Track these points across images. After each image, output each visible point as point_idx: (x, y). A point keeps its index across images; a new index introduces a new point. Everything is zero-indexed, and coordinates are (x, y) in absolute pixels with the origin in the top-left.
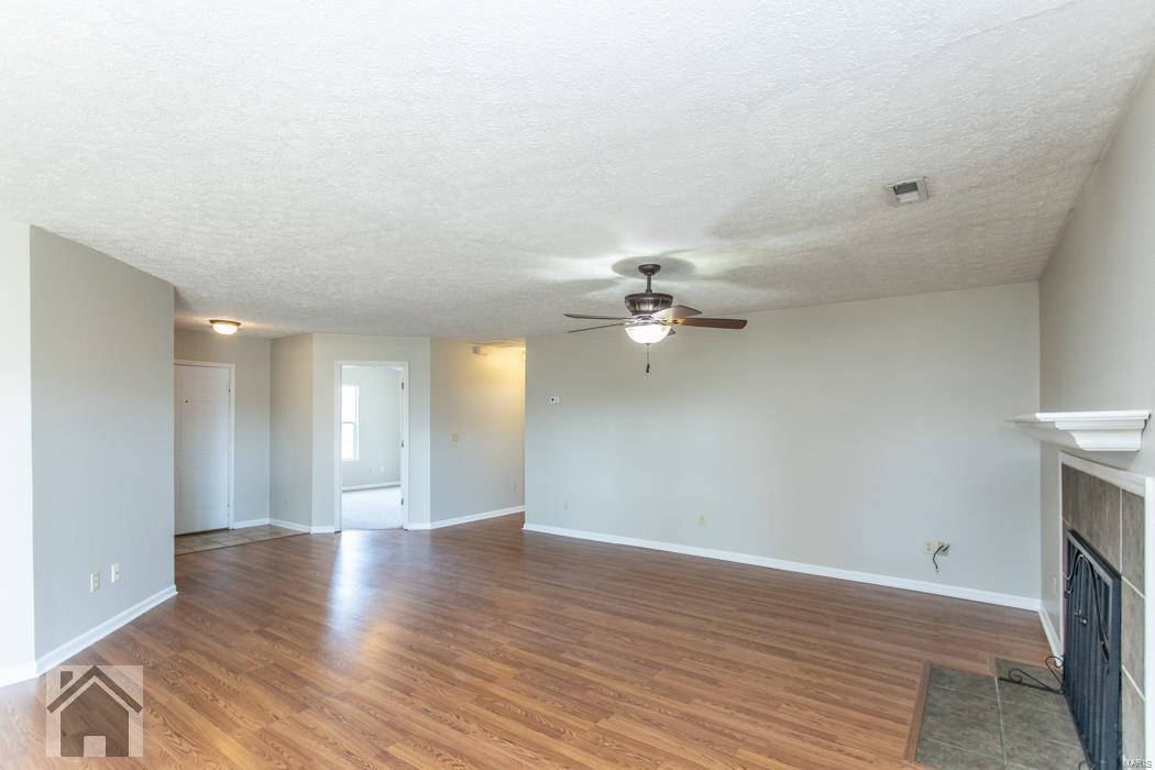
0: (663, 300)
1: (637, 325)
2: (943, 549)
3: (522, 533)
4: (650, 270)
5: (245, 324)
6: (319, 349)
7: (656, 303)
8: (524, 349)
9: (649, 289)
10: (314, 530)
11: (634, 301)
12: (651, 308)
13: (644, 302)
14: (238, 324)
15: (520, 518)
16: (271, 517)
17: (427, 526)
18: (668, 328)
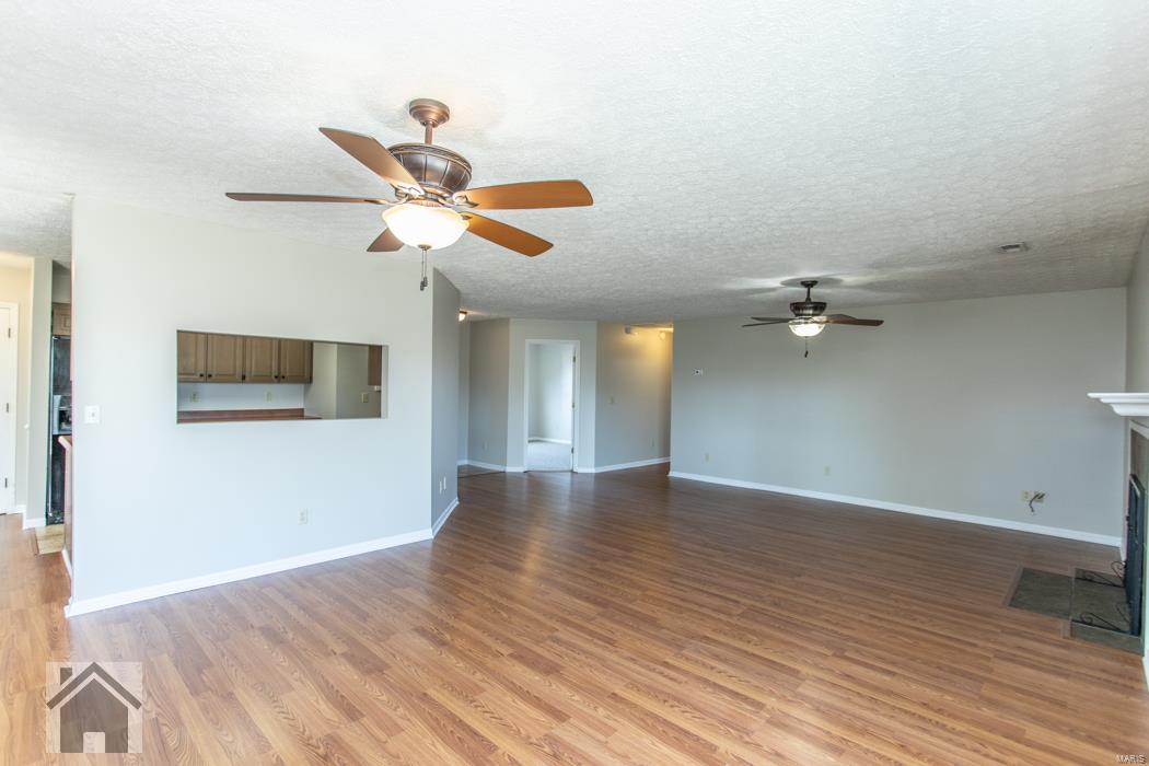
0: (819, 307)
1: (799, 323)
2: (1039, 497)
3: (668, 478)
4: (809, 284)
5: (470, 313)
6: (515, 330)
7: (815, 308)
8: (671, 330)
9: (808, 299)
10: (509, 469)
11: (798, 308)
12: (811, 312)
13: (806, 308)
14: (465, 313)
15: (666, 467)
16: (469, 459)
17: (592, 470)
18: (824, 326)
